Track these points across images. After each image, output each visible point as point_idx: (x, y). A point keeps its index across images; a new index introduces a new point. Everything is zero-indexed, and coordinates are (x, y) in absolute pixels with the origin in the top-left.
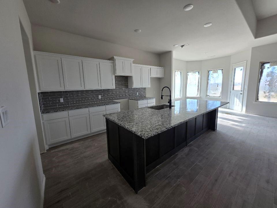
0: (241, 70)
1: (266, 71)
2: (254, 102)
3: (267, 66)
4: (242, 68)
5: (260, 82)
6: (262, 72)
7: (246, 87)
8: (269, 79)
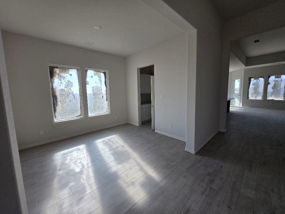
0: (239, 81)
1: (252, 83)
2: (246, 100)
3: (252, 79)
4: (239, 80)
5: (249, 88)
6: (250, 83)
7: (242, 91)
8: (254, 86)
